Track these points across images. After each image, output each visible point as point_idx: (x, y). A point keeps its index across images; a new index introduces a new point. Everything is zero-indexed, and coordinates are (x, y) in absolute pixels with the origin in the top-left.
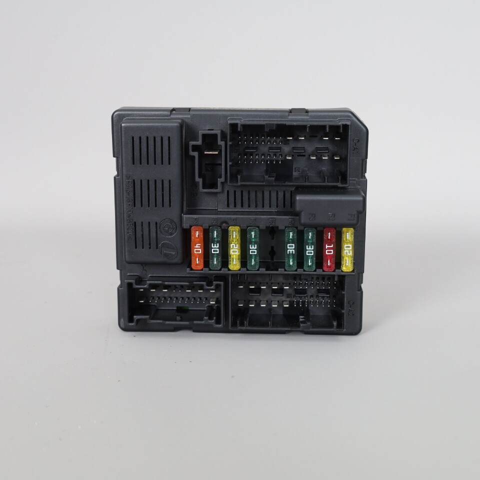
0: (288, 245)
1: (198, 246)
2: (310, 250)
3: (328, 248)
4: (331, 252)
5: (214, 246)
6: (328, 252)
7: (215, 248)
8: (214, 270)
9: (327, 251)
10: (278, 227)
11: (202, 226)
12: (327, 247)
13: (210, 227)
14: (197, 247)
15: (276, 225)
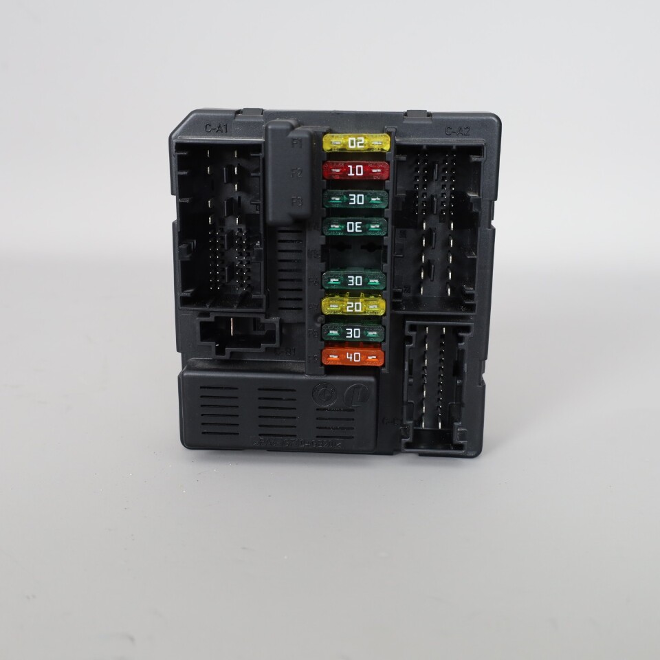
0: (348, 231)
1: (349, 356)
2: (357, 199)
3: (354, 171)
4: (359, 169)
5: (350, 335)
6: (359, 172)
7: (353, 333)
8: (385, 337)
9: (357, 174)
10: (322, 246)
11: (322, 351)
12: (351, 174)
13: (322, 340)
14: (351, 358)
15: (319, 248)
